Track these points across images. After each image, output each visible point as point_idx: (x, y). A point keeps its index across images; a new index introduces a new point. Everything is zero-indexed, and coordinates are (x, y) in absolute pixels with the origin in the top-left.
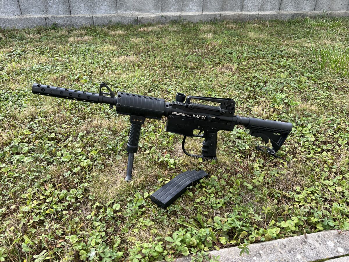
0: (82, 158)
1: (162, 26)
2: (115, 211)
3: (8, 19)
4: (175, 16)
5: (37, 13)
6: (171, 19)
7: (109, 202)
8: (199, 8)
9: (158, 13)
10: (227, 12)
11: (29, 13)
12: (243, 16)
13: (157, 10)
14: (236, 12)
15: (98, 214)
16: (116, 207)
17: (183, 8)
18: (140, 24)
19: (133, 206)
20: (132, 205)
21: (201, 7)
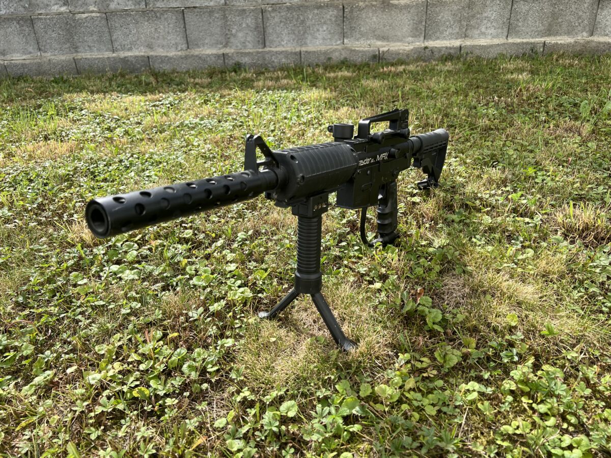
0: (234, 283)
1: (424, 64)
2: (284, 420)
3: (167, 56)
4: (450, 48)
5: (212, 46)
6: (443, 53)
7: (274, 394)
8: (500, 31)
9: (419, 42)
10: (558, 38)
11: (199, 47)
12: (594, 44)
13: (416, 37)
14: (579, 38)
15: (243, 418)
16: (288, 410)
17: (468, 31)
18: (382, 63)
19: (329, 413)
20: (327, 409)
21: (506, 30)
